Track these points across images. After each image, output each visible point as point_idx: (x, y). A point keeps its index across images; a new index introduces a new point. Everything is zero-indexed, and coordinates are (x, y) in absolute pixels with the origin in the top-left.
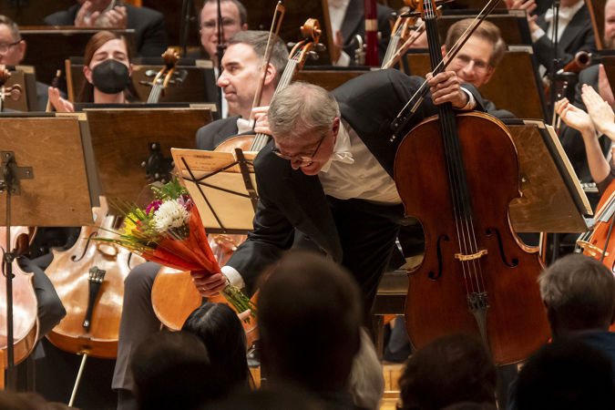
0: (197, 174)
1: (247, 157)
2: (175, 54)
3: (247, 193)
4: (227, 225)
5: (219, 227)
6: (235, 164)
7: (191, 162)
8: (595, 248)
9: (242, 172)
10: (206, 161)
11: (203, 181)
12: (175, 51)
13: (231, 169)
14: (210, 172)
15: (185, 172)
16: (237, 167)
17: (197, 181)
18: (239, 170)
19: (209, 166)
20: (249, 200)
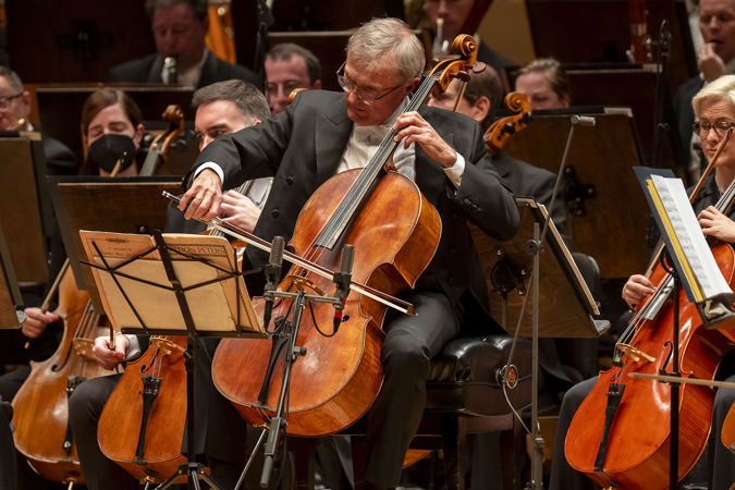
0: (112, 261)
1: (167, 242)
2: (178, 112)
3: (170, 284)
4: (150, 325)
5: (141, 326)
6: (154, 249)
7: (103, 247)
8: (639, 352)
9: (163, 260)
10: (122, 245)
11: (119, 270)
12: (177, 109)
13: (149, 255)
14: (125, 260)
15: (98, 260)
16: (156, 254)
17: (112, 270)
18: (159, 257)
19: (124, 252)
20: (173, 293)
